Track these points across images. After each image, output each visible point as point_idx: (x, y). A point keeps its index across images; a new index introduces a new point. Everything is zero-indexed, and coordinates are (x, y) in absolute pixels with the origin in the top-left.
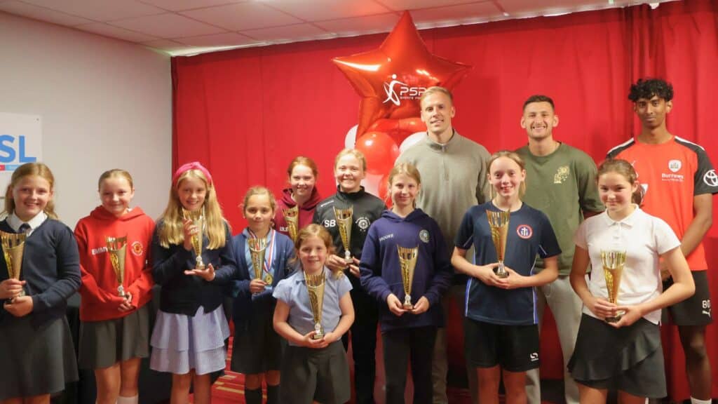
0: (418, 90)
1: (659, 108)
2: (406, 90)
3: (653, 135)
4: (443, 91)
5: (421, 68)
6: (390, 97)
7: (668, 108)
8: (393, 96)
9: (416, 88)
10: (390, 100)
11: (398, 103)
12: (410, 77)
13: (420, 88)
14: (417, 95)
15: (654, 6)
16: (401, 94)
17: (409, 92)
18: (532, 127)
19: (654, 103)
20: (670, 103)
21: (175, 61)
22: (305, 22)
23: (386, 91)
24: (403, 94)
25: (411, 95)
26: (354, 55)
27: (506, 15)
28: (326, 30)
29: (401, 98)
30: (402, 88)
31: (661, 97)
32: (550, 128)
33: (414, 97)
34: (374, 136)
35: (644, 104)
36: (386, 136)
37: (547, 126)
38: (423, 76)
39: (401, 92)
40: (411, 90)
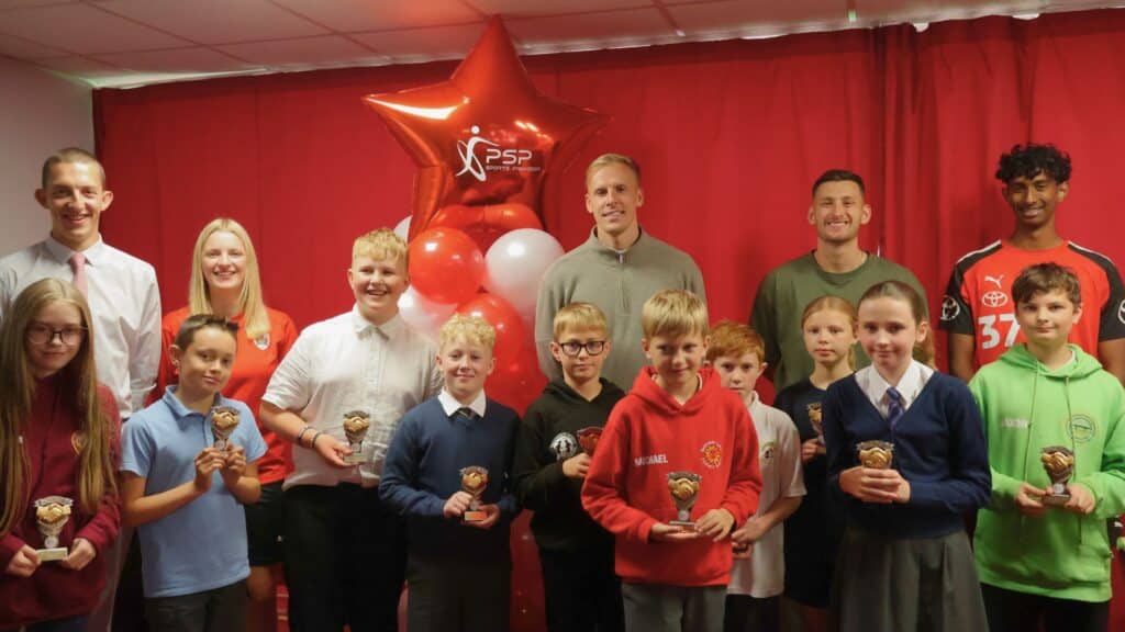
0: (517, 155)
1: (1046, 194)
2: (496, 154)
3: (1032, 238)
4: (625, 162)
5: (525, 119)
6: (468, 166)
7: (1061, 195)
8: (474, 164)
9: (515, 151)
10: (469, 172)
11: (482, 177)
12: (503, 132)
13: (521, 151)
14: (516, 164)
15: (921, 27)
16: (488, 161)
17: (502, 159)
18: (827, 223)
19: (1038, 185)
20: (1064, 186)
21: (100, 95)
22: (335, 33)
23: (461, 154)
24: (491, 160)
25: (505, 162)
26: (403, 91)
27: (681, 34)
28: (373, 51)
29: (488, 168)
30: (489, 150)
31: (1050, 176)
32: (855, 224)
33: (511, 166)
34: (440, 234)
35: (1023, 187)
36: (461, 236)
37: (851, 221)
38: (529, 132)
39: (488, 158)
40: (505, 155)
